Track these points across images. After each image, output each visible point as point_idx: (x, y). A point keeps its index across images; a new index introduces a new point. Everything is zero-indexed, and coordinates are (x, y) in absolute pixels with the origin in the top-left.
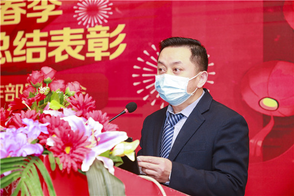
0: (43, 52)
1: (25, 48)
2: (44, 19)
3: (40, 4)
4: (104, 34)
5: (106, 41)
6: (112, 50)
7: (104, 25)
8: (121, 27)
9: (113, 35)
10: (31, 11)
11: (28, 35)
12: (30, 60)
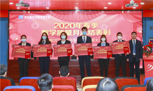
0: (94, 33)
1: (90, 33)
2: (94, 28)
3: (93, 25)
4: (106, 31)
5: (107, 32)
6: (108, 34)
7: (106, 30)
8: (110, 30)
9: (108, 31)
10: (92, 26)
11: (91, 31)
12: (91, 35)
